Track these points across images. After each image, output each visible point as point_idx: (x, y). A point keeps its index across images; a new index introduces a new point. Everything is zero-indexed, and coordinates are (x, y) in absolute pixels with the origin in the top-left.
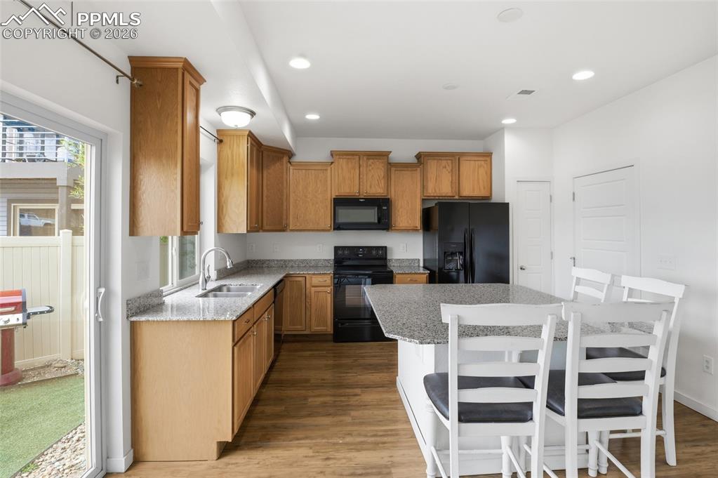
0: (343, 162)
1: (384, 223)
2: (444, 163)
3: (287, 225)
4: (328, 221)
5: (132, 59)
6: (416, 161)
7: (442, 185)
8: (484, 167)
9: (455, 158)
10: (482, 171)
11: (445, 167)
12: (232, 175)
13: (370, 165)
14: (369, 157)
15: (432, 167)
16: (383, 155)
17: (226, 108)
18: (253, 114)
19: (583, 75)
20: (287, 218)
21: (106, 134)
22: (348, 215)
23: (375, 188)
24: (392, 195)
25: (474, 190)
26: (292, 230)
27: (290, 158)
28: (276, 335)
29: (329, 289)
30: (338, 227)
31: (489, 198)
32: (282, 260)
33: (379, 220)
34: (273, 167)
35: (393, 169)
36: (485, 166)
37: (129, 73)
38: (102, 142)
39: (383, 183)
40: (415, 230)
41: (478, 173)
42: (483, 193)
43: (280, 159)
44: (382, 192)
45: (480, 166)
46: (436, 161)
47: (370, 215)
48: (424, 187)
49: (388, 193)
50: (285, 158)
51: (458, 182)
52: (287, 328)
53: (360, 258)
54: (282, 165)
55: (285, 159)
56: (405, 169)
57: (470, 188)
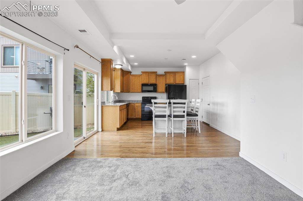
0: (144, 74)
1: (155, 90)
2: (171, 74)
3: (130, 91)
4: (140, 90)
5: (101, 59)
6: (164, 74)
7: (171, 81)
8: (182, 75)
9: (174, 73)
10: (182, 77)
11: (172, 76)
12: (117, 78)
13: (152, 75)
14: (151, 73)
15: (168, 75)
16: (155, 73)
17: (116, 65)
18: (122, 65)
19: (194, 57)
20: (130, 89)
21: (98, 73)
22: (145, 88)
23: (153, 81)
24: (157, 83)
26: (131, 92)
27: (130, 73)
28: (127, 118)
29: (140, 107)
30: (143, 91)
31: (184, 84)
33: (154, 89)
34: (126, 76)
35: (157, 76)
37: (101, 62)
38: (97, 74)
39: (155, 80)
40: (163, 92)
42: (182, 82)
43: (128, 74)
44: (155, 82)
47: (151, 88)
48: (166, 81)
51: (175, 80)
52: (130, 117)
53: (149, 100)
55: (129, 74)
56: (161, 76)
57: (178, 81)
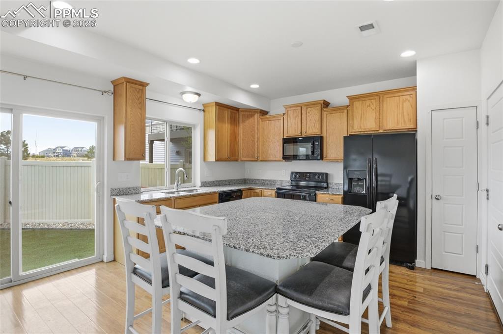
0: (291, 112)
1: (317, 155)
2: (368, 102)
3: (258, 157)
7: (366, 122)
8: (409, 101)
10: (407, 105)
11: (369, 106)
13: (309, 113)
14: (308, 107)
15: (358, 106)
16: (318, 104)
18: (199, 95)
20: (258, 152)
22: (291, 149)
23: (312, 130)
24: (324, 135)
25: (398, 123)
27: (265, 114)
31: (415, 129)
32: (262, 180)
33: (313, 152)
34: (247, 122)
35: (325, 113)
36: (411, 99)
39: (317, 125)
41: (403, 107)
42: (409, 125)
43: (250, 116)
44: (317, 131)
45: (404, 101)
46: (361, 102)
48: (350, 125)
49: (321, 132)
50: (256, 115)
54: (255, 120)
56: (334, 112)
57: (395, 122)
